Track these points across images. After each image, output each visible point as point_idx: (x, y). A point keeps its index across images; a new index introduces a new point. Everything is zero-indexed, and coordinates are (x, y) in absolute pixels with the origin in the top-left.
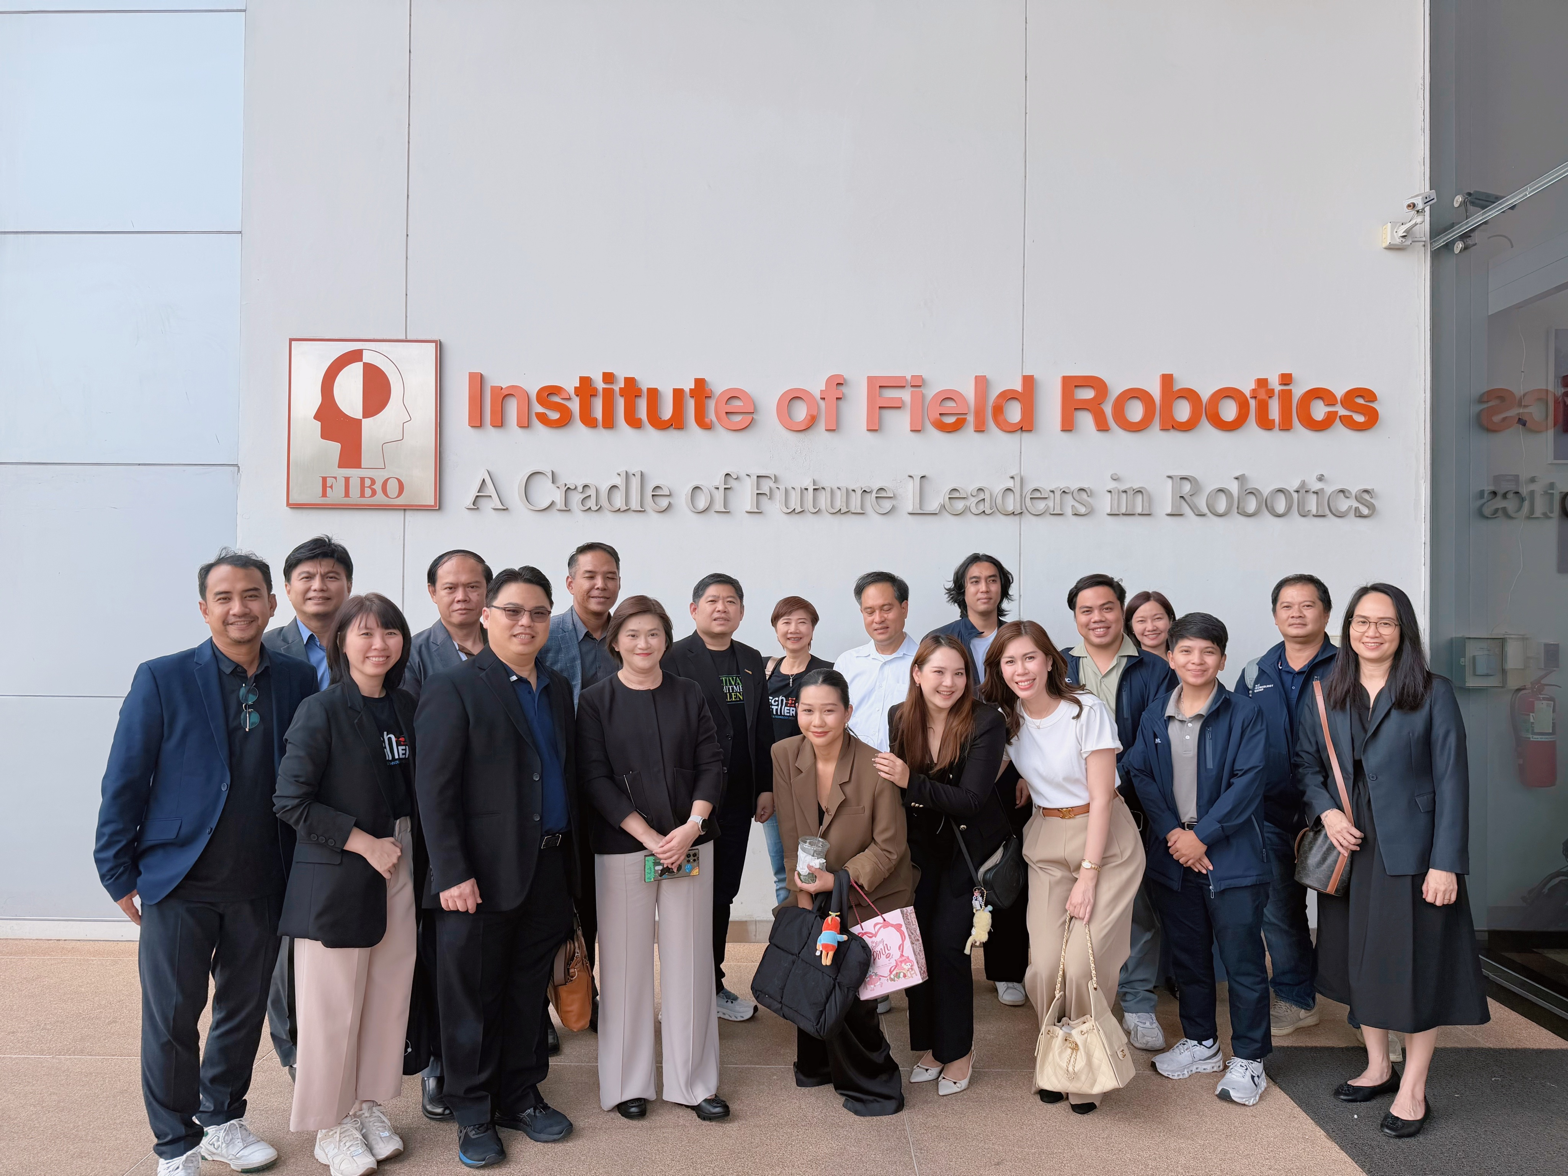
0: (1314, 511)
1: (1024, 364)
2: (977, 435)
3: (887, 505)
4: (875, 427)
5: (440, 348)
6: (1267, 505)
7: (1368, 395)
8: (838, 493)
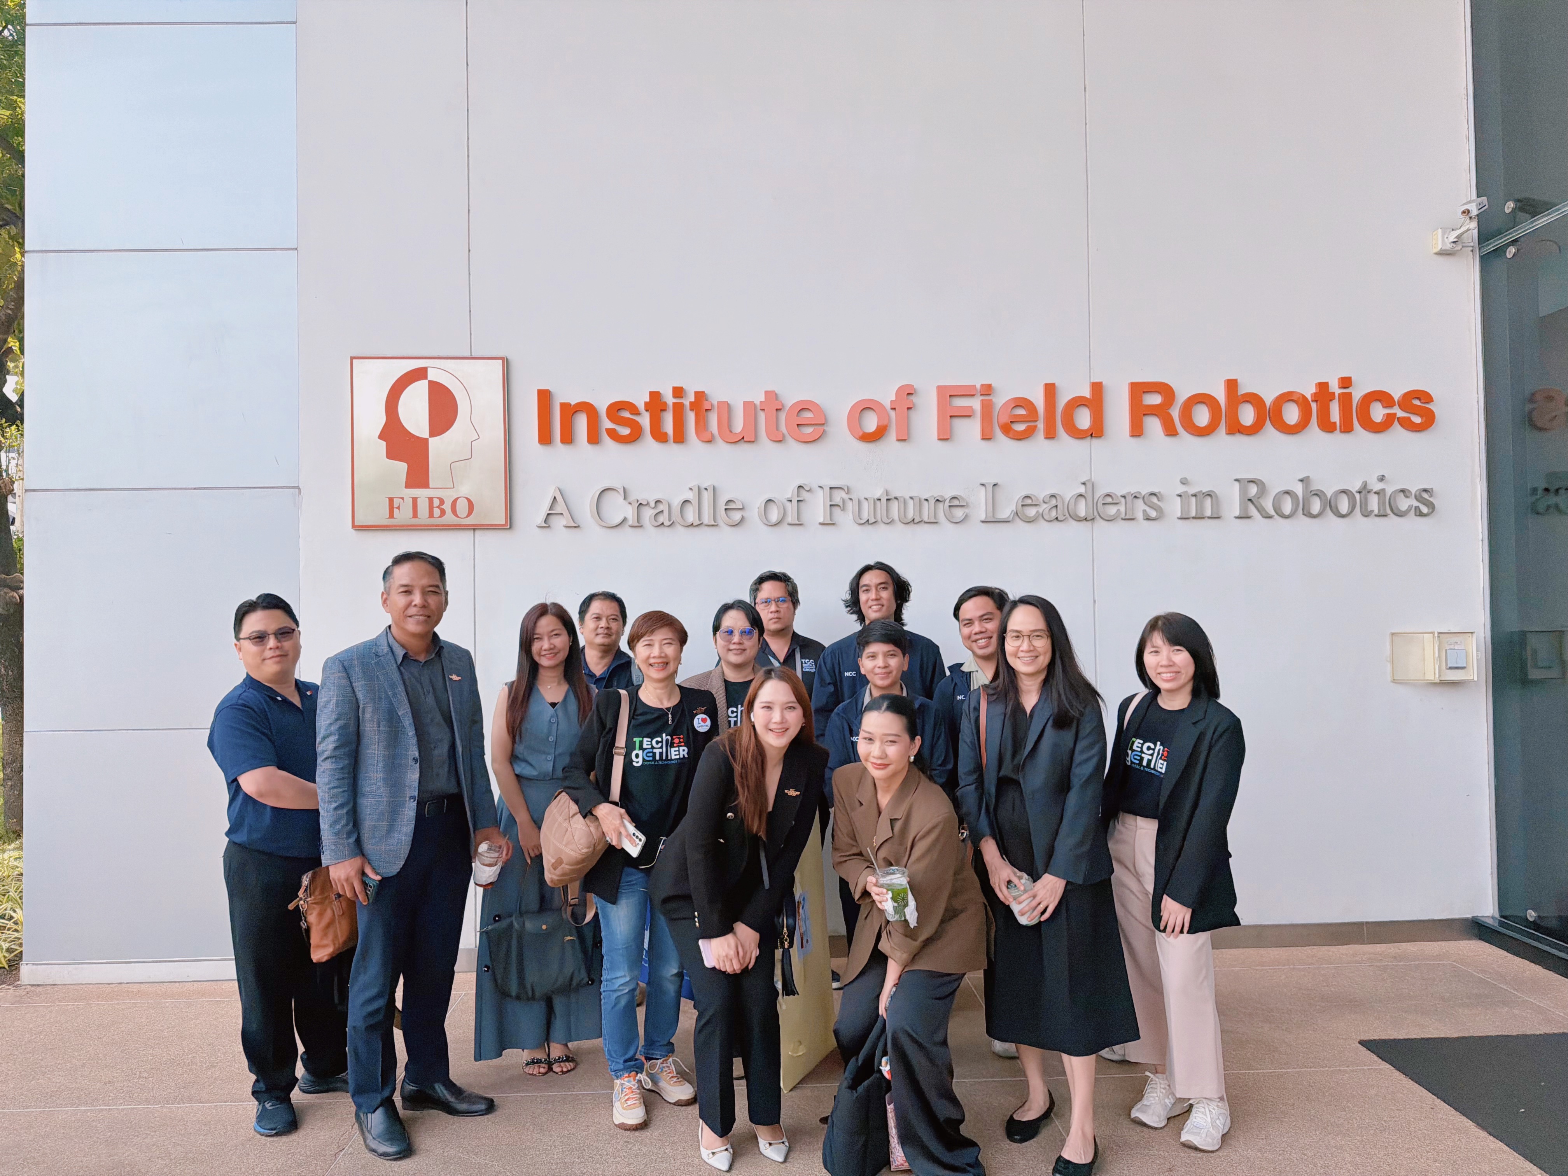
0: (1376, 512)
1: (1092, 371)
2: (1047, 442)
3: (959, 513)
4: (945, 436)
5: (506, 364)
6: (1330, 505)
7: (1425, 397)
8: (911, 502)
